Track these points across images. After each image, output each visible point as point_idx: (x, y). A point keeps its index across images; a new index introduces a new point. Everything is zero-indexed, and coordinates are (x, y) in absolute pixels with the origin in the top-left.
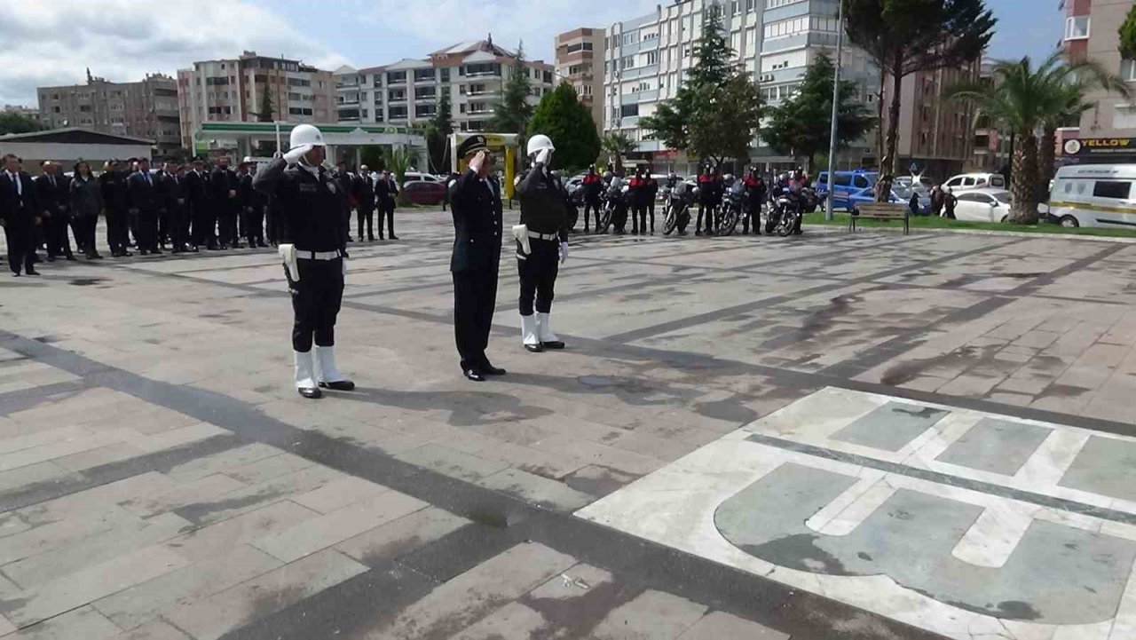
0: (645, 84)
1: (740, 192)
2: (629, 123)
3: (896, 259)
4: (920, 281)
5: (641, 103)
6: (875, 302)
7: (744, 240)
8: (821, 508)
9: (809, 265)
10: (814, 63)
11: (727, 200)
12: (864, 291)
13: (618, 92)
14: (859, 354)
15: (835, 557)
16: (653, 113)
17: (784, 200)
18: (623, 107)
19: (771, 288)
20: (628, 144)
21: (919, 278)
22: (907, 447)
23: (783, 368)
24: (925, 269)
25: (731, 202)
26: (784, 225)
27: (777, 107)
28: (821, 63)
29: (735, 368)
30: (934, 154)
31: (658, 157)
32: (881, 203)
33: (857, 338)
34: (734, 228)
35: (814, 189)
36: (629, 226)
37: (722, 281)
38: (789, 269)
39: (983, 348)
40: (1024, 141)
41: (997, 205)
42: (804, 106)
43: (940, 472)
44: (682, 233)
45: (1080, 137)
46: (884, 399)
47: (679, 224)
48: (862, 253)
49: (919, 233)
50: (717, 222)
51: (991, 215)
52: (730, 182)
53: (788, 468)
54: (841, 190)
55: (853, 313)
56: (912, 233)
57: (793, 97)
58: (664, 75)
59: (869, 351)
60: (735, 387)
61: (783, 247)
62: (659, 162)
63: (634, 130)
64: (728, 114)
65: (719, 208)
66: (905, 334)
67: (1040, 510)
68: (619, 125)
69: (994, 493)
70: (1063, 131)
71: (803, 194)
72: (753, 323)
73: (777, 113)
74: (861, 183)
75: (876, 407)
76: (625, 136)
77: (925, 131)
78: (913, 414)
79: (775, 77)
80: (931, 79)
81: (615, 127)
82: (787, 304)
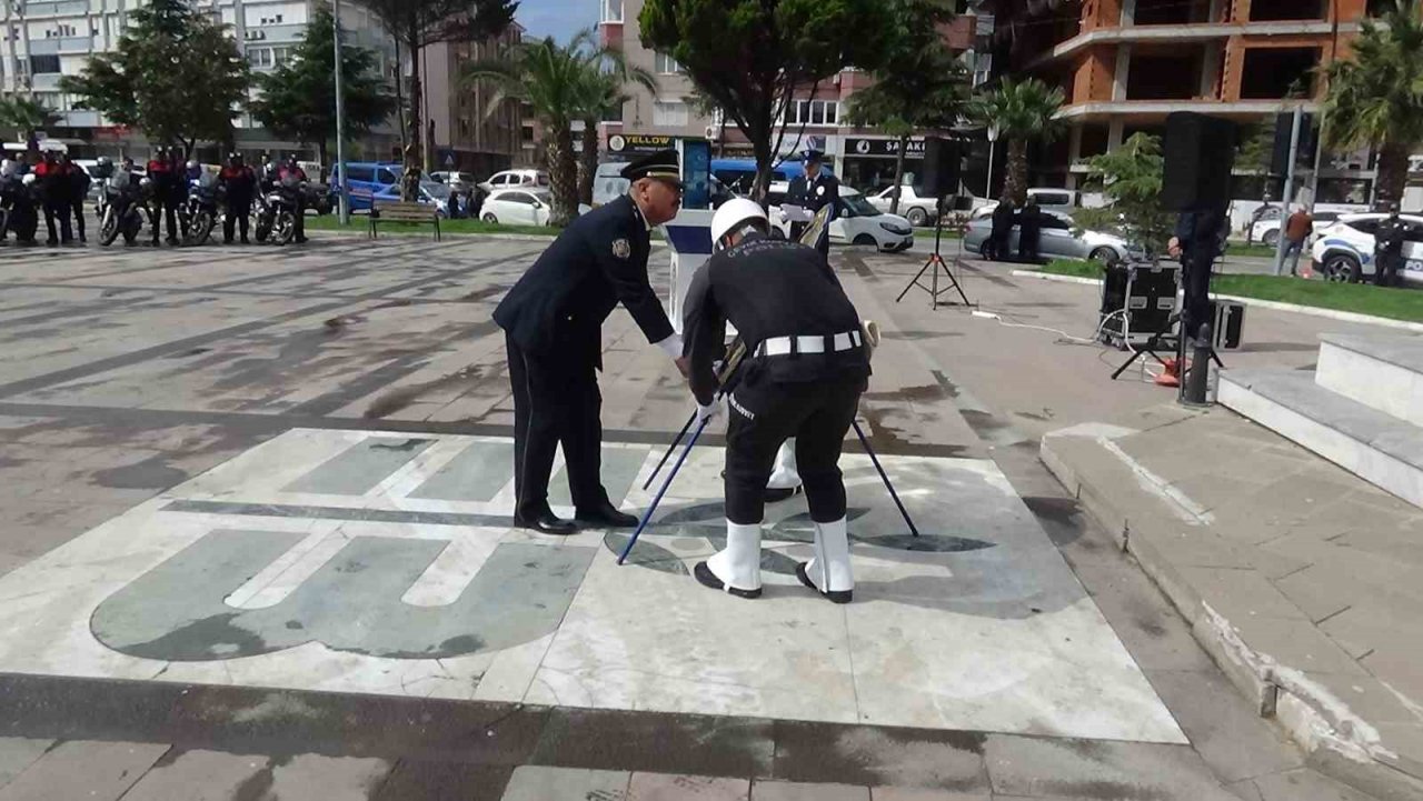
0: (67, 27)
1: (211, 185)
2: (44, 83)
3: (418, 270)
4: (438, 295)
5: (64, 55)
6: (381, 321)
7: (226, 250)
8: (249, 579)
9: (306, 280)
10: (314, 20)
11: (195, 196)
12: (370, 309)
13: (21, 34)
14: (343, 386)
15: (258, 633)
16: (82, 70)
17: (277, 198)
18: (33, 59)
19: (246, 310)
20: (46, 113)
21: (439, 292)
22: (377, 487)
23: (239, 412)
24: (447, 280)
25: (199, 199)
26: (280, 231)
27: (269, 74)
28: (323, 22)
29: (166, 420)
30: (478, 145)
31: (101, 136)
32: (409, 202)
33: (347, 365)
34: (208, 235)
35: (329, 185)
36: (42, 233)
37: (176, 306)
38: (276, 287)
39: (492, 366)
40: (559, 133)
41: (540, 206)
42: (306, 75)
43: (409, 510)
44: (131, 242)
45: (624, 133)
46: (363, 436)
47: (125, 229)
48: (379, 264)
49: (453, 239)
50: (185, 228)
51: (535, 217)
52: (197, 173)
53: (217, 536)
54: (363, 186)
55: (350, 337)
56: (445, 239)
57: (293, 63)
58: (97, 16)
59: (359, 379)
60: (162, 444)
61: (275, 260)
62: (103, 143)
63: (55, 94)
64: (195, 78)
65: (184, 209)
66: (406, 356)
67: (507, 534)
68: (28, 84)
69: (464, 524)
70: (608, 126)
71: (301, 190)
72: (209, 358)
73: (270, 83)
74: (387, 178)
75: (350, 446)
76: (41, 102)
77: (465, 118)
78: (392, 448)
79: (267, 36)
80: (466, 55)
81: (22, 88)
82: (265, 330)
